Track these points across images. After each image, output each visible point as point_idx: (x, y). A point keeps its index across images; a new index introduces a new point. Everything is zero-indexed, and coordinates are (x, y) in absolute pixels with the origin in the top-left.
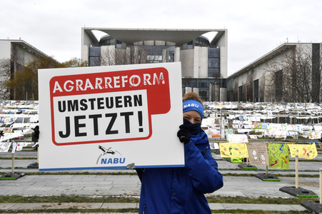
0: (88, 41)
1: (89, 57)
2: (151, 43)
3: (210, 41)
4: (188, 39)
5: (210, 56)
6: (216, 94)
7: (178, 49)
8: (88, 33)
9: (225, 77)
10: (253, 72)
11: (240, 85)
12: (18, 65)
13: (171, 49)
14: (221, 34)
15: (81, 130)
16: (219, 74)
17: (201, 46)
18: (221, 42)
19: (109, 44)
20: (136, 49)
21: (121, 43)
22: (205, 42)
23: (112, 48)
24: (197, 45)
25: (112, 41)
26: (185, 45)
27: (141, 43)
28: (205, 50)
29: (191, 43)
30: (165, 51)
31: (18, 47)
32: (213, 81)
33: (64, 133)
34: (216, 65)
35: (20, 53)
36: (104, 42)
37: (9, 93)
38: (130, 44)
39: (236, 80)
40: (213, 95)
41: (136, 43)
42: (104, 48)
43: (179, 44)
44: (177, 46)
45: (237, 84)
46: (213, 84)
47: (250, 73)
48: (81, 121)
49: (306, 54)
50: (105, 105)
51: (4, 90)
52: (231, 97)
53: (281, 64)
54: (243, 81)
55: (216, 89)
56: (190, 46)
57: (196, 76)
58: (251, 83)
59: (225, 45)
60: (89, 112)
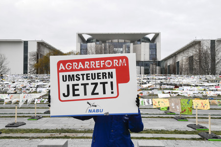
0: (80, 40)
1: (81, 49)
2: (115, 41)
3: (151, 40)
4: (138, 38)
5: (151, 48)
6: (154, 70)
7: (132, 44)
8: (80, 36)
9: (159, 60)
10: (176, 57)
11: (168, 64)
12: (41, 55)
13: (128, 44)
14: (157, 35)
15: (76, 93)
16: (156, 58)
17: (145, 42)
18: (157, 40)
19: (92, 42)
20: (107, 44)
21: (99, 41)
22: (148, 40)
23: (93, 44)
24: (143, 42)
25: (93, 40)
26: (136, 42)
27: (110, 41)
28: (148, 44)
29: (139, 41)
30: (124, 45)
31: (41, 44)
32: (152, 63)
33: (66, 94)
34: (154, 53)
35: (42, 48)
36: (89, 41)
37: (36, 71)
38: (104, 42)
39: (166, 62)
40: (153, 71)
41: (107, 41)
42: (89, 44)
43: (133, 42)
44: (131, 42)
45: (166, 64)
46: (153, 64)
47: (174, 57)
48: (76, 87)
49: (206, 46)
50: (90, 78)
51: (33, 69)
52: (163, 72)
53: (192, 52)
54: (170, 62)
55: (154, 67)
56: (139, 43)
57: (142, 60)
58: (175, 63)
59: (160, 42)
60: (81, 82)
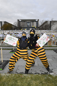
2: (28, 21)
8: (18, 20)
11: (41, 28)
16: (38, 26)
19: (22, 22)
26: (33, 22)
28: (36, 22)
30: (30, 23)
38: (25, 22)
57: (34, 27)
